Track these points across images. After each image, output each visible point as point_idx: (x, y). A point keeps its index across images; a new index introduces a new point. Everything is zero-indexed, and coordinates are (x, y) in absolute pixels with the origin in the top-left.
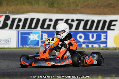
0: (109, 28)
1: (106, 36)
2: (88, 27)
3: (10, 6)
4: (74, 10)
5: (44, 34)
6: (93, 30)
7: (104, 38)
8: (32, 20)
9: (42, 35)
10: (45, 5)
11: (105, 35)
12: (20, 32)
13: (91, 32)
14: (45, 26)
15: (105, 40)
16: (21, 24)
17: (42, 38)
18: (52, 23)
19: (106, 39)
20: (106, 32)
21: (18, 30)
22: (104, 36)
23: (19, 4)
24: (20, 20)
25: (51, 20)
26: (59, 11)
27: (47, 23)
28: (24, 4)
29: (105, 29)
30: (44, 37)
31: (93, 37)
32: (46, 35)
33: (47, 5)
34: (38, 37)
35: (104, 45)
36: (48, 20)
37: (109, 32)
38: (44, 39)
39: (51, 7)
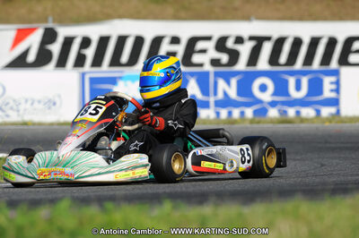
0: (344, 61)
1: (337, 83)
2: (283, 58)
4: (223, 8)
6: (299, 65)
7: (332, 91)
11: (333, 79)
12: (87, 77)
13: (292, 73)
15: (333, 95)
19: (337, 91)
20: (336, 73)
22: (332, 83)
24: (86, 42)
26: (183, 14)
29: (334, 64)
31: (298, 88)
35: (332, 110)
36: (166, 41)
37: (345, 70)
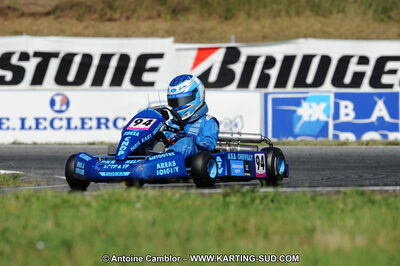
3: (258, 18)
5: (343, 103)
8: (307, 60)
9: (337, 106)
10: (364, 13)
12: (270, 97)
14: (348, 79)
16: (274, 73)
17: (336, 116)
18: (368, 70)
21: (264, 90)
23: (283, 14)
25: (363, 60)
27: (353, 68)
28: (298, 14)
30: (343, 111)
32: (350, 105)
33: (370, 13)
34: (326, 111)
36: (354, 60)
38: (343, 118)
39: (382, 20)
